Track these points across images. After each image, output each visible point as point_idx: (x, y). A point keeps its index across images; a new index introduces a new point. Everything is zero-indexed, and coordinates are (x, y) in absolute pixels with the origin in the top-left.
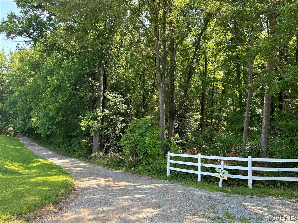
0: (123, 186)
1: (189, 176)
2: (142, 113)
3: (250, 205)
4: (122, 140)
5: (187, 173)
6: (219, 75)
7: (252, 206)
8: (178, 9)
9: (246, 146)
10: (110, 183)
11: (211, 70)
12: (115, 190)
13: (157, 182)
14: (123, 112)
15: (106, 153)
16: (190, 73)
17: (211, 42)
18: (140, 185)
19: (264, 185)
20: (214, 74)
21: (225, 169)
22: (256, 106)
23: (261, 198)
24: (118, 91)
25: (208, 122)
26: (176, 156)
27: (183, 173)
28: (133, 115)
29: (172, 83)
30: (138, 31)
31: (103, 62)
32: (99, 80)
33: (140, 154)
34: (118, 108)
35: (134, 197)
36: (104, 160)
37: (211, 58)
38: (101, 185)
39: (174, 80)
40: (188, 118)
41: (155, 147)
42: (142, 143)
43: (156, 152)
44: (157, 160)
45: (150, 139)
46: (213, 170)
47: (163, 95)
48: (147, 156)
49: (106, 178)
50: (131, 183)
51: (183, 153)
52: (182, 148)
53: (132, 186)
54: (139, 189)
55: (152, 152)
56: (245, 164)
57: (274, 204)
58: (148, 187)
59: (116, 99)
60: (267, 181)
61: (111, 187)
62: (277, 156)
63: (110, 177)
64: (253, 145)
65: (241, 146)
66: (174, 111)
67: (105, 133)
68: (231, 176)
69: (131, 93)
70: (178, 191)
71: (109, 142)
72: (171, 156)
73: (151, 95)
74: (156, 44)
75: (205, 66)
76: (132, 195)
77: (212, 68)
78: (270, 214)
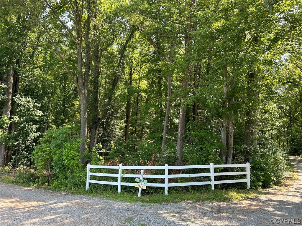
0: (32, 207)
1: (109, 188)
2: (61, 120)
3: (164, 213)
4: (35, 152)
5: (107, 185)
6: (144, 84)
7: (166, 213)
8: (103, 15)
9: (164, 154)
10: (15, 204)
11: (136, 80)
12: (22, 213)
13: (73, 198)
14: (38, 119)
15: (14, 167)
16: (114, 81)
17: (136, 52)
18: (54, 204)
19: (178, 190)
20: (139, 84)
21: (144, 178)
22: (174, 116)
23: (174, 204)
24: (32, 95)
25: (132, 129)
26: (96, 168)
27: (103, 186)
28: (51, 122)
29: (96, 90)
30: (59, 30)
31: (13, 61)
32: (7, 82)
33: (56, 168)
34: (31, 114)
35: (44, 220)
36: (11, 176)
37: (136, 67)
38: (3, 208)
39: (98, 87)
40: (113, 126)
41: (74, 159)
42: (59, 155)
43: (75, 165)
44: (75, 173)
45: (67, 151)
46: (133, 180)
47: (85, 103)
48: (64, 169)
49: (11, 199)
50: (42, 201)
51: (104, 164)
52: (104, 158)
53: (43, 205)
54: (51, 209)
55: (70, 165)
56: (162, 172)
57: (185, 209)
58: (63, 205)
59: (28, 104)
60: (180, 187)
61: (16, 209)
62: (189, 163)
63: (17, 197)
64: (171, 153)
65: (160, 154)
66: (97, 119)
67: (12, 144)
68: (149, 185)
69: (49, 97)
70: (96, 207)
71: (18, 154)
72: (91, 169)
73: (72, 101)
74: (78, 48)
75: (131, 74)
76: (41, 217)
77: (137, 77)
78: (180, 220)
